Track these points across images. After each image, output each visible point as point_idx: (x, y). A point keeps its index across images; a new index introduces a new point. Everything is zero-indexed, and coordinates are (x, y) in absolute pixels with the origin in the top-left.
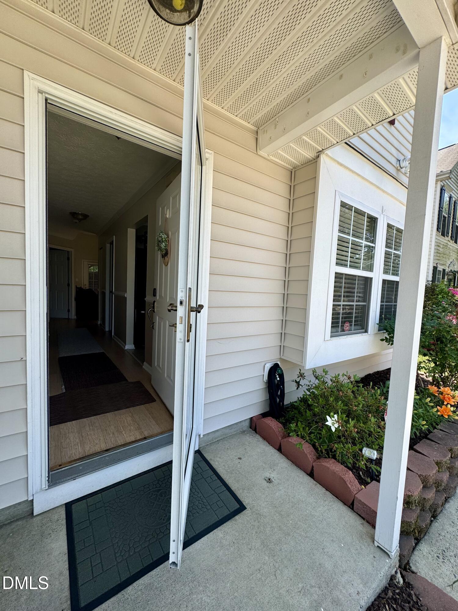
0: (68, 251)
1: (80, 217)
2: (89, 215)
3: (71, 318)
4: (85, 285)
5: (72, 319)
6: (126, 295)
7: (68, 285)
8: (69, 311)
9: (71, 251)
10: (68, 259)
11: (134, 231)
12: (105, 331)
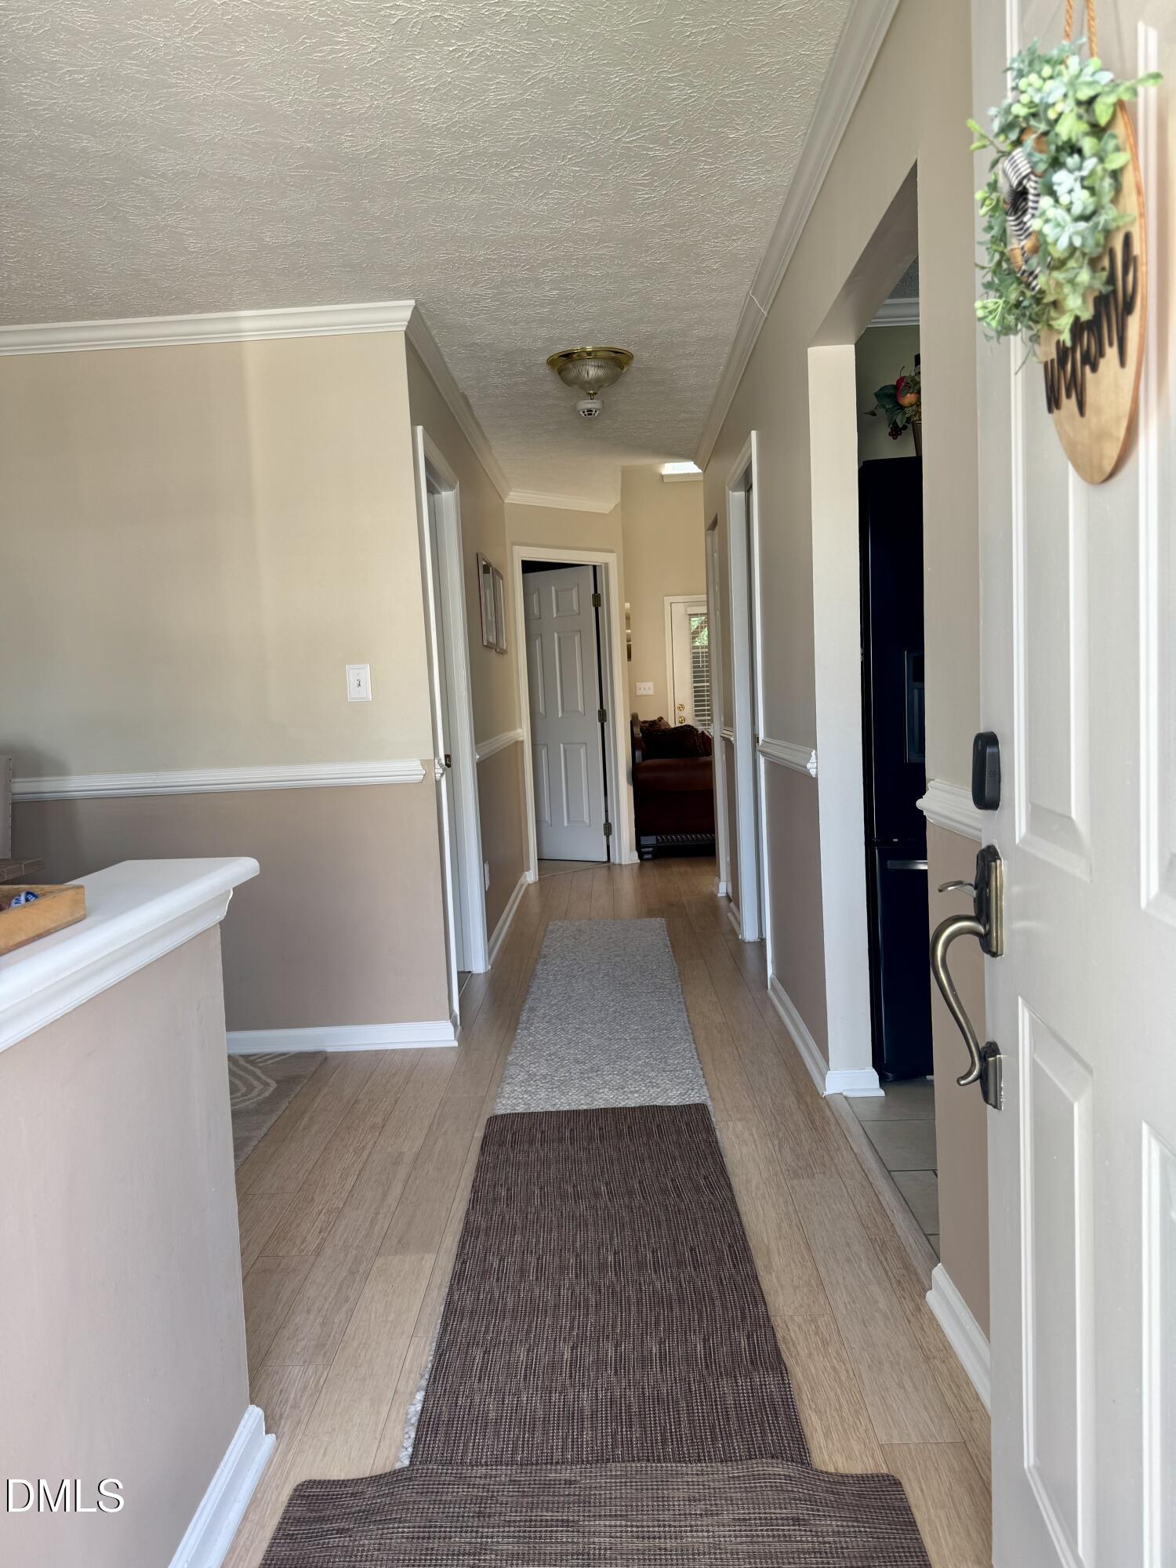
0: (595, 567)
1: (592, 371)
2: (632, 349)
3: (617, 862)
4: (681, 707)
5: (620, 865)
6: (811, 768)
7: (602, 716)
8: (608, 829)
9: (607, 565)
10: (597, 600)
11: (846, 353)
12: (743, 941)
